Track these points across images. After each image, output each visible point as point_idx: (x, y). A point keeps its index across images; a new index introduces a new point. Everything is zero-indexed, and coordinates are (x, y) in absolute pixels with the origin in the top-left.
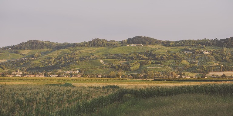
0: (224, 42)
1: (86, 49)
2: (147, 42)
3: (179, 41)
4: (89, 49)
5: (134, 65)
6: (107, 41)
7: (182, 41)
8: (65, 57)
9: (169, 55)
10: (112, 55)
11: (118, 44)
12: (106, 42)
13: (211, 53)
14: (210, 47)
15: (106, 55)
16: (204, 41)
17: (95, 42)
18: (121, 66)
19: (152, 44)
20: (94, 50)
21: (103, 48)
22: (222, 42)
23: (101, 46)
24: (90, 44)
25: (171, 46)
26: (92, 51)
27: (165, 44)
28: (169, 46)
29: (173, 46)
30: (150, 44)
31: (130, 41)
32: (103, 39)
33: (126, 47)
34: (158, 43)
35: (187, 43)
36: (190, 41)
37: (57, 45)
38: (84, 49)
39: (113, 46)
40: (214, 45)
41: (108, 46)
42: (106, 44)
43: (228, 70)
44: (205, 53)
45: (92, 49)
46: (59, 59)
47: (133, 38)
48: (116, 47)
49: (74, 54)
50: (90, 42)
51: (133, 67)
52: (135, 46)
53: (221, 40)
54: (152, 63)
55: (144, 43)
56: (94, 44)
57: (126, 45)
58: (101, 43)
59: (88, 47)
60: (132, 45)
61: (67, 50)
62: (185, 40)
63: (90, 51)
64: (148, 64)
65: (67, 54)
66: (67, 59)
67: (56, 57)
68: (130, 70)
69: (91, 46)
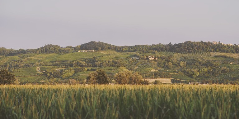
0: (177, 47)
1: (37, 56)
2: (100, 48)
3: (133, 47)
4: (40, 56)
5: (67, 72)
6: (60, 47)
7: (136, 46)
8: (11, 65)
9: (111, 61)
10: (59, 62)
11: (71, 50)
12: (58, 48)
13: (157, 59)
14: (162, 52)
15: (53, 62)
16: (157, 46)
17: (47, 48)
18: (53, 73)
19: (105, 50)
20: (44, 56)
21: (54, 54)
22: (175, 47)
23: (53, 52)
24: (41, 51)
25: (124, 52)
26: (42, 57)
27: (119, 49)
28: (122, 51)
29: (125, 51)
30: (102, 49)
31: (83, 47)
32: (56, 45)
33: (77, 53)
34: (111, 49)
35: (140, 49)
36: (144, 46)
37: (10, 51)
38: (33, 56)
39: (65, 52)
40: (167, 50)
41: (60, 52)
42: (58, 51)
43: (161, 77)
44: (150, 59)
45: (42, 55)
46: (5, 66)
47: (87, 44)
48: (68, 53)
49: (22, 61)
50: (42, 48)
51: (64, 75)
52: (86, 52)
53: (176, 45)
54: (88, 70)
55: (96, 49)
56: (45, 50)
57: (77, 52)
58: (52, 49)
59: (39, 53)
60: (83, 51)
61: (16, 57)
62: (139, 45)
63: (40, 57)
64: (83, 71)
65: (15, 61)
66: (12, 66)
67: (3, 64)
68: (61, 78)
69: (43, 53)
